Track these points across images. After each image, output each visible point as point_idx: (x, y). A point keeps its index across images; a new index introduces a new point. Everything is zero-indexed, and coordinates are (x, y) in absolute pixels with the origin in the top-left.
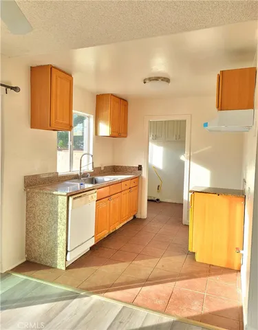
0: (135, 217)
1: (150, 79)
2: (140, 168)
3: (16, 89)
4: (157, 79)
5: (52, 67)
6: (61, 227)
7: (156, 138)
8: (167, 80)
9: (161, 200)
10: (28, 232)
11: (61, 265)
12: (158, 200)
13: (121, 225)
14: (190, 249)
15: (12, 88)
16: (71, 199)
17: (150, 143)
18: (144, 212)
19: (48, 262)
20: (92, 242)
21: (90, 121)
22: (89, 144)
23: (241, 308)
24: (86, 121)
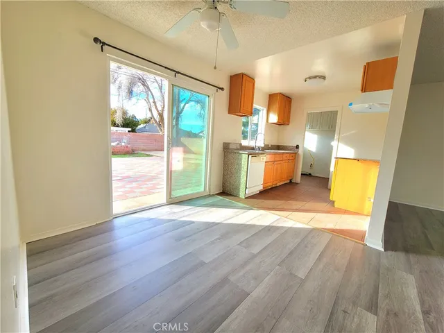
0: (291, 181)
1: (310, 78)
2: (297, 147)
3: (222, 89)
4: (315, 77)
5: (243, 74)
6: (243, 173)
7: (312, 127)
8: (324, 78)
9: (312, 174)
10: (224, 175)
11: (242, 195)
12: (310, 174)
13: (281, 184)
14: (331, 198)
15: (220, 88)
16: (250, 156)
17: (306, 132)
18: (298, 179)
19: (235, 193)
20: (261, 188)
21: (263, 113)
22: (262, 129)
23: (366, 232)
24: (261, 113)
